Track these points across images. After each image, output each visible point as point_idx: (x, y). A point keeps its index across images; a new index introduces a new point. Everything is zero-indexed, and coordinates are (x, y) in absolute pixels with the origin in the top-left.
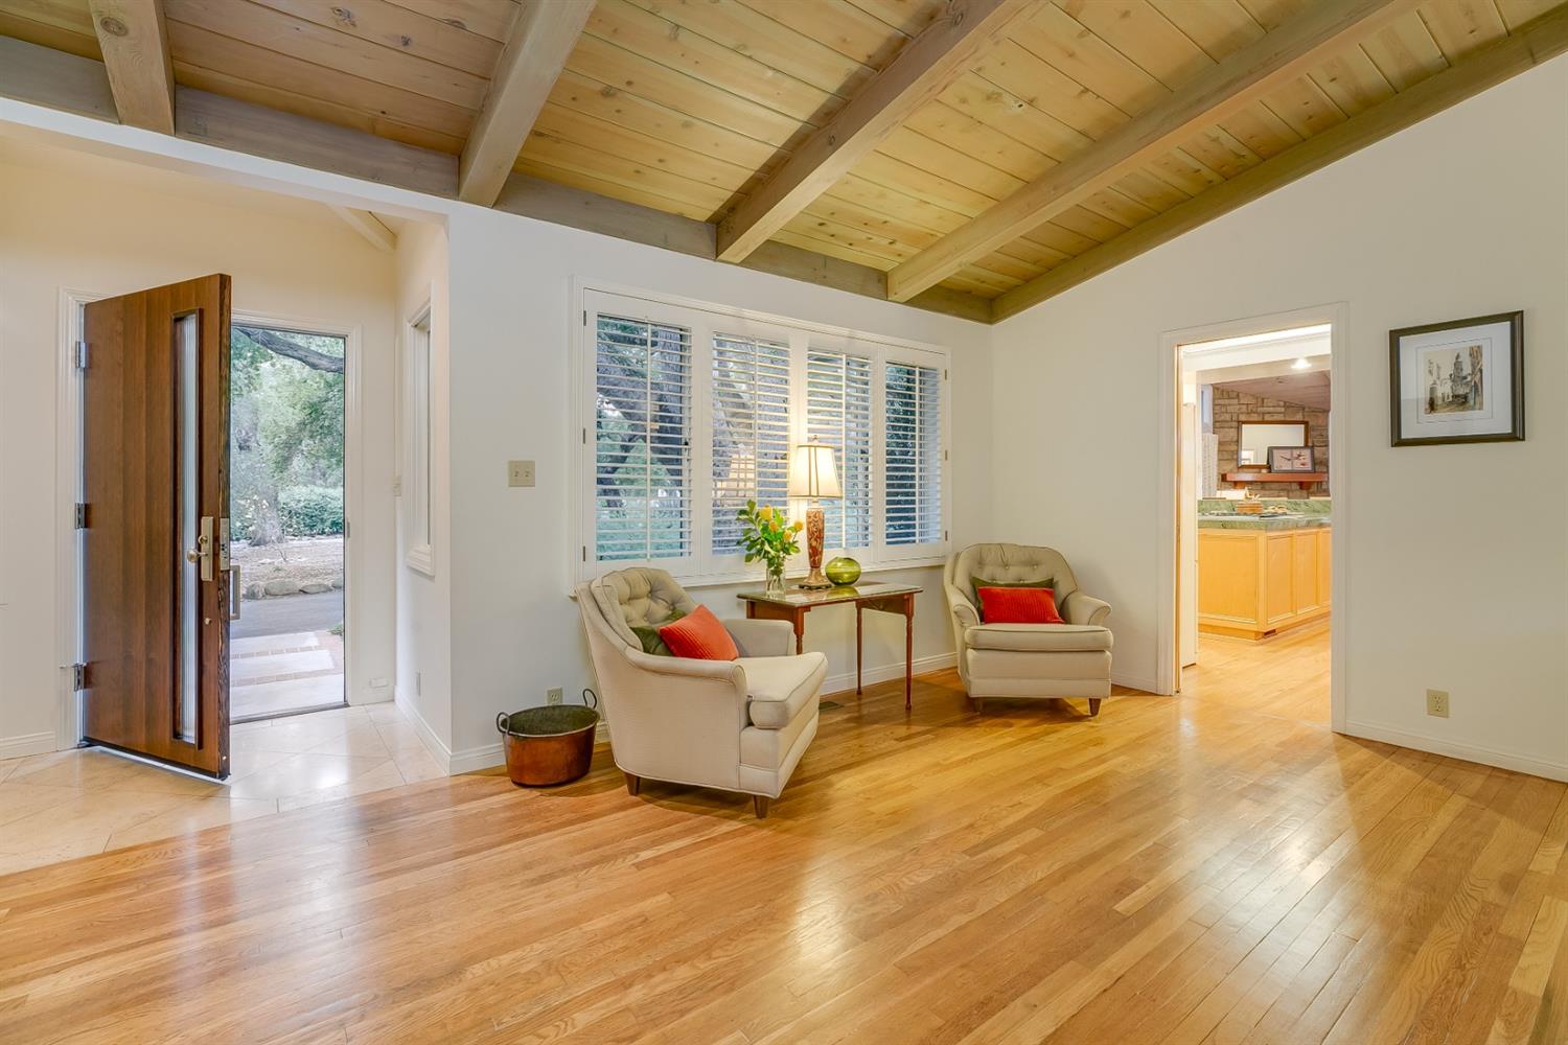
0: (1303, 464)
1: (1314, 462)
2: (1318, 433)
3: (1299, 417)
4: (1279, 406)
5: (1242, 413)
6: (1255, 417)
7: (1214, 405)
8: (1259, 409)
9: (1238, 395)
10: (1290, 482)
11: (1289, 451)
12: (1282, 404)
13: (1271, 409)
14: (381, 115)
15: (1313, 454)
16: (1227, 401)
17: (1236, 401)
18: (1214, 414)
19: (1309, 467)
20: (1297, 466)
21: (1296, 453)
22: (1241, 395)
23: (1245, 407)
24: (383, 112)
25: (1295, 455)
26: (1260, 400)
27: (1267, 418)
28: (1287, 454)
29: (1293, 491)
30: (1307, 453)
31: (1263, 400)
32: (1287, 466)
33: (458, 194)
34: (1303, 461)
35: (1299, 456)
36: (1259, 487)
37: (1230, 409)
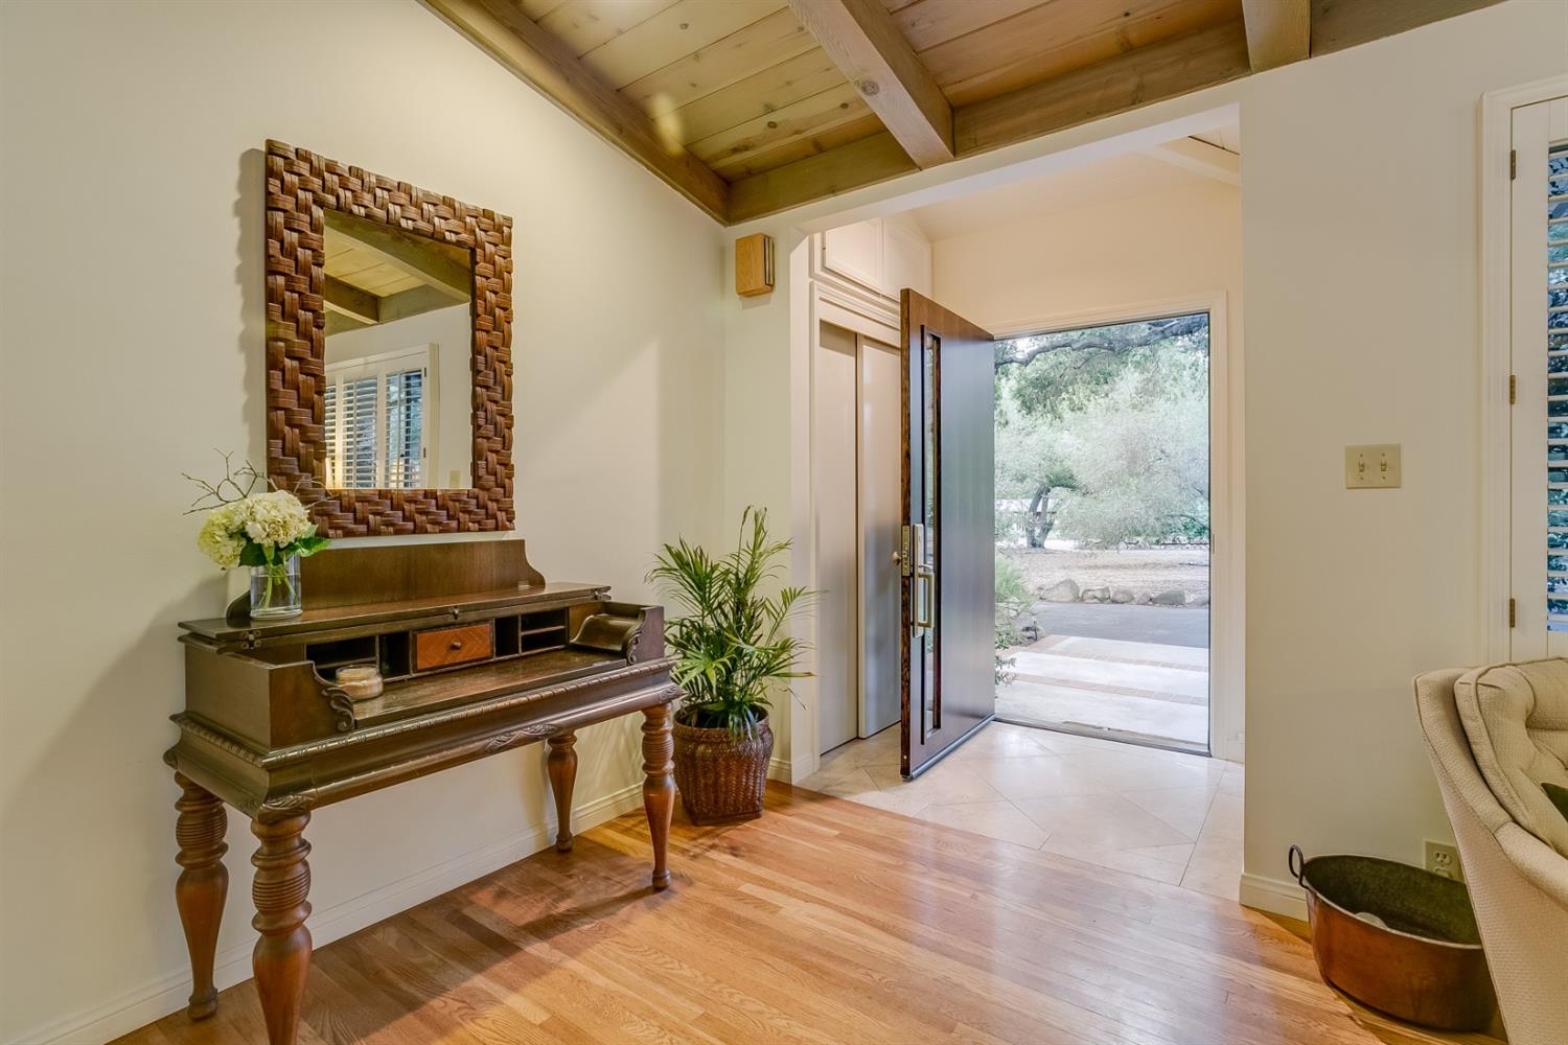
14: (1127, 18)
24: (1127, 14)
33: (1249, 66)
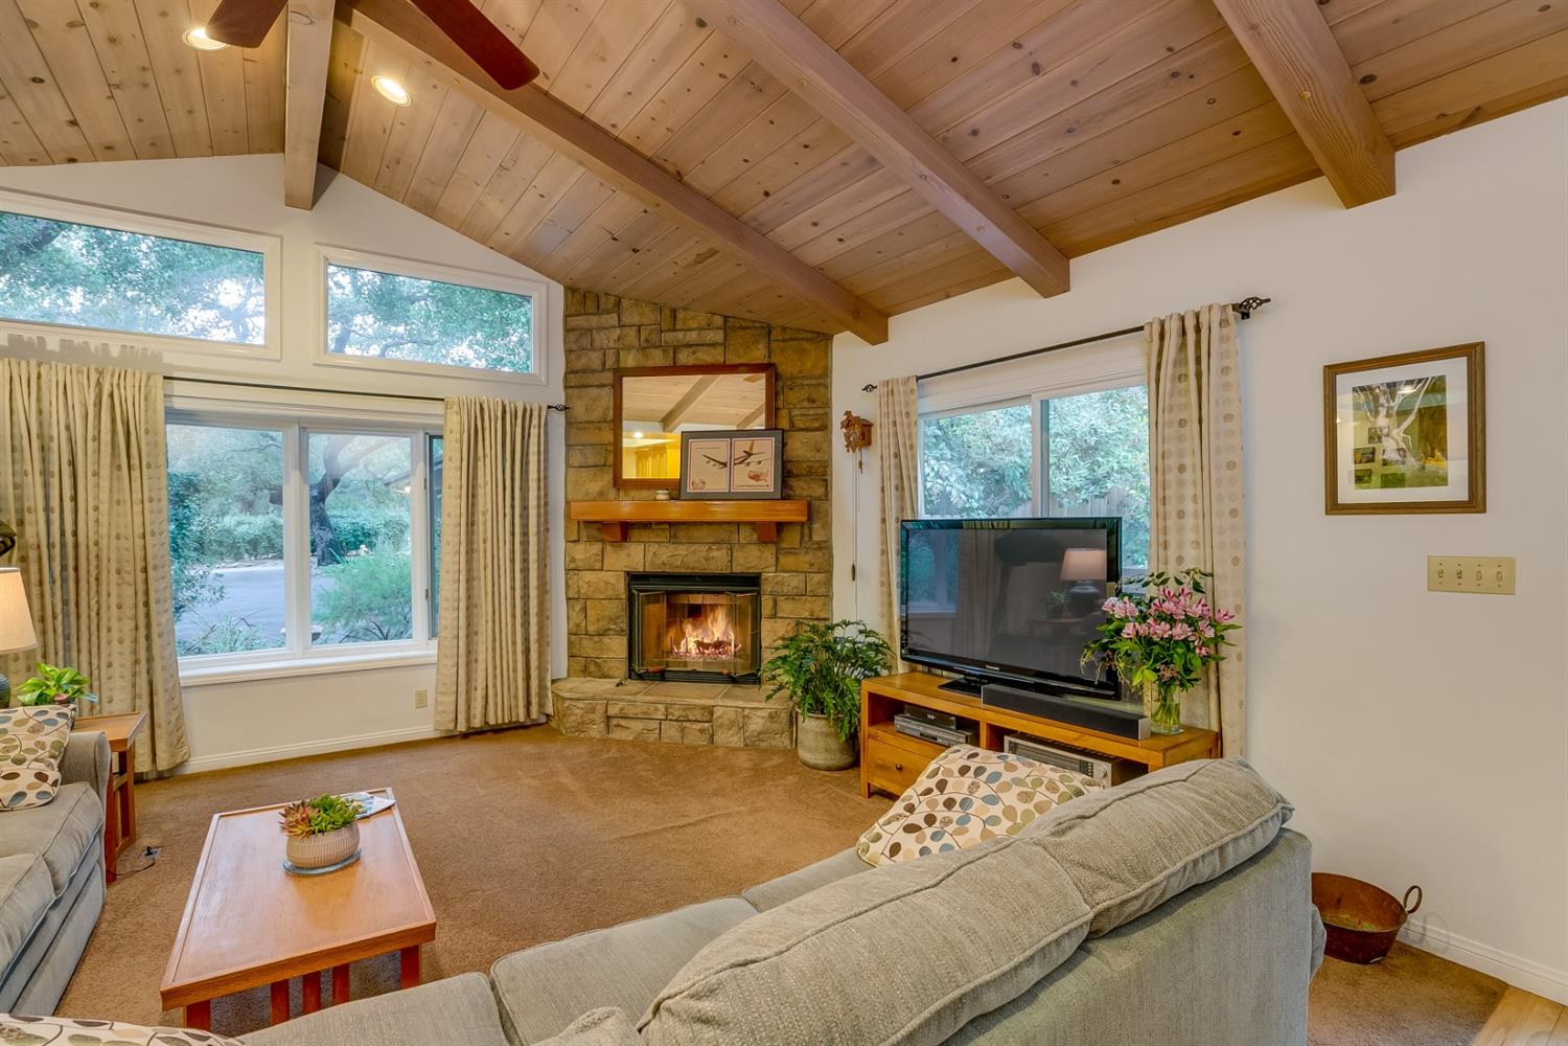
0: (756, 477)
1: (787, 472)
2: (804, 394)
3: (758, 354)
4: (709, 326)
5: (629, 348)
6: (658, 358)
7: (567, 330)
8: (668, 337)
9: (618, 304)
10: (738, 524)
11: (723, 443)
12: (718, 320)
13: (693, 336)
15: (783, 445)
16: (594, 321)
17: (612, 319)
18: (568, 352)
19: (768, 485)
20: (742, 481)
21: (742, 445)
22: (625, 303)
23: (632, 332)
25: (739, 453)
26: (667, 312)
27: (685, 358)
28: (720, 449)
29: (742, 546)
30: (766, 447)
31: (674, 311)
32: (716, 482)
34: (754, 468)
35: (749, 454)
36: (664, 536)
37: (601, 339)
